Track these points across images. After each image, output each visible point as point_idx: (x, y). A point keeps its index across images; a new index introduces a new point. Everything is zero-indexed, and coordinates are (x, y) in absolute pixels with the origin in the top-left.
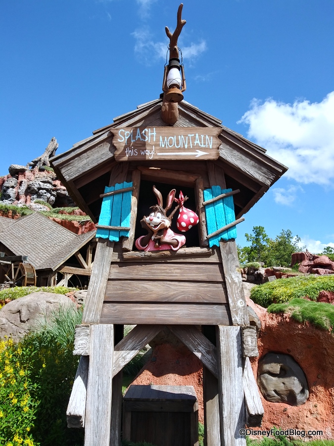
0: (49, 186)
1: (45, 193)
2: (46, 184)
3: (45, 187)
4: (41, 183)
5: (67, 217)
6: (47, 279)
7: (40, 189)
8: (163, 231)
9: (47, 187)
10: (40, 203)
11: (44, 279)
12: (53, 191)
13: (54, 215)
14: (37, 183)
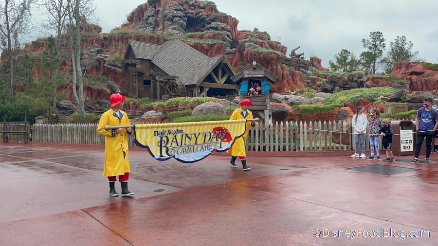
0: (180, 13)
1: (179, 20)
2: (178, 12)
3: (178, 15)
4: (175, 12)
5: (199, 41)
6: (193, 91)
7: (174, 17)
8: (253, 92)
9: (179, 15)
10: (176, 29)
11: (190, 91)
12: (184, 17)
13: (189, 40)
14: (172, 11)
